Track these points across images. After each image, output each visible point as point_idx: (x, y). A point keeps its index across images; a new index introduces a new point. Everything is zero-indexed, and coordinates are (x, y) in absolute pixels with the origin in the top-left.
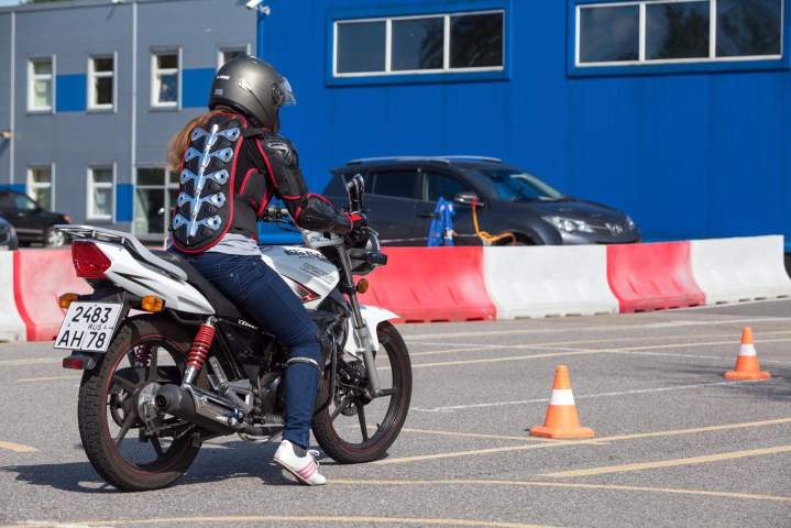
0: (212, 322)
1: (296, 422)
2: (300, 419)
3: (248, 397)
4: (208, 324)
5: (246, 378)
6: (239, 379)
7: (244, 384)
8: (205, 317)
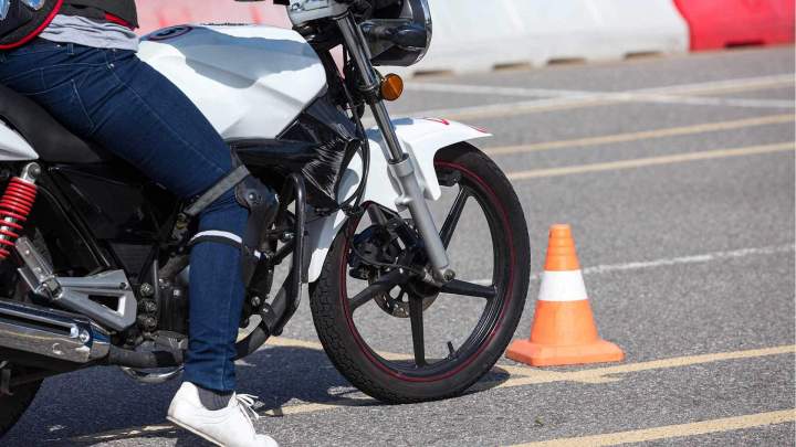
0: (32, 174)
1: (206, 347)
2: (212, 342)
3: (122, 302)
4: (25, 179)
5: (120, 266)
6: (105, 269)
7: (112, 279)
8: (17, 167)
